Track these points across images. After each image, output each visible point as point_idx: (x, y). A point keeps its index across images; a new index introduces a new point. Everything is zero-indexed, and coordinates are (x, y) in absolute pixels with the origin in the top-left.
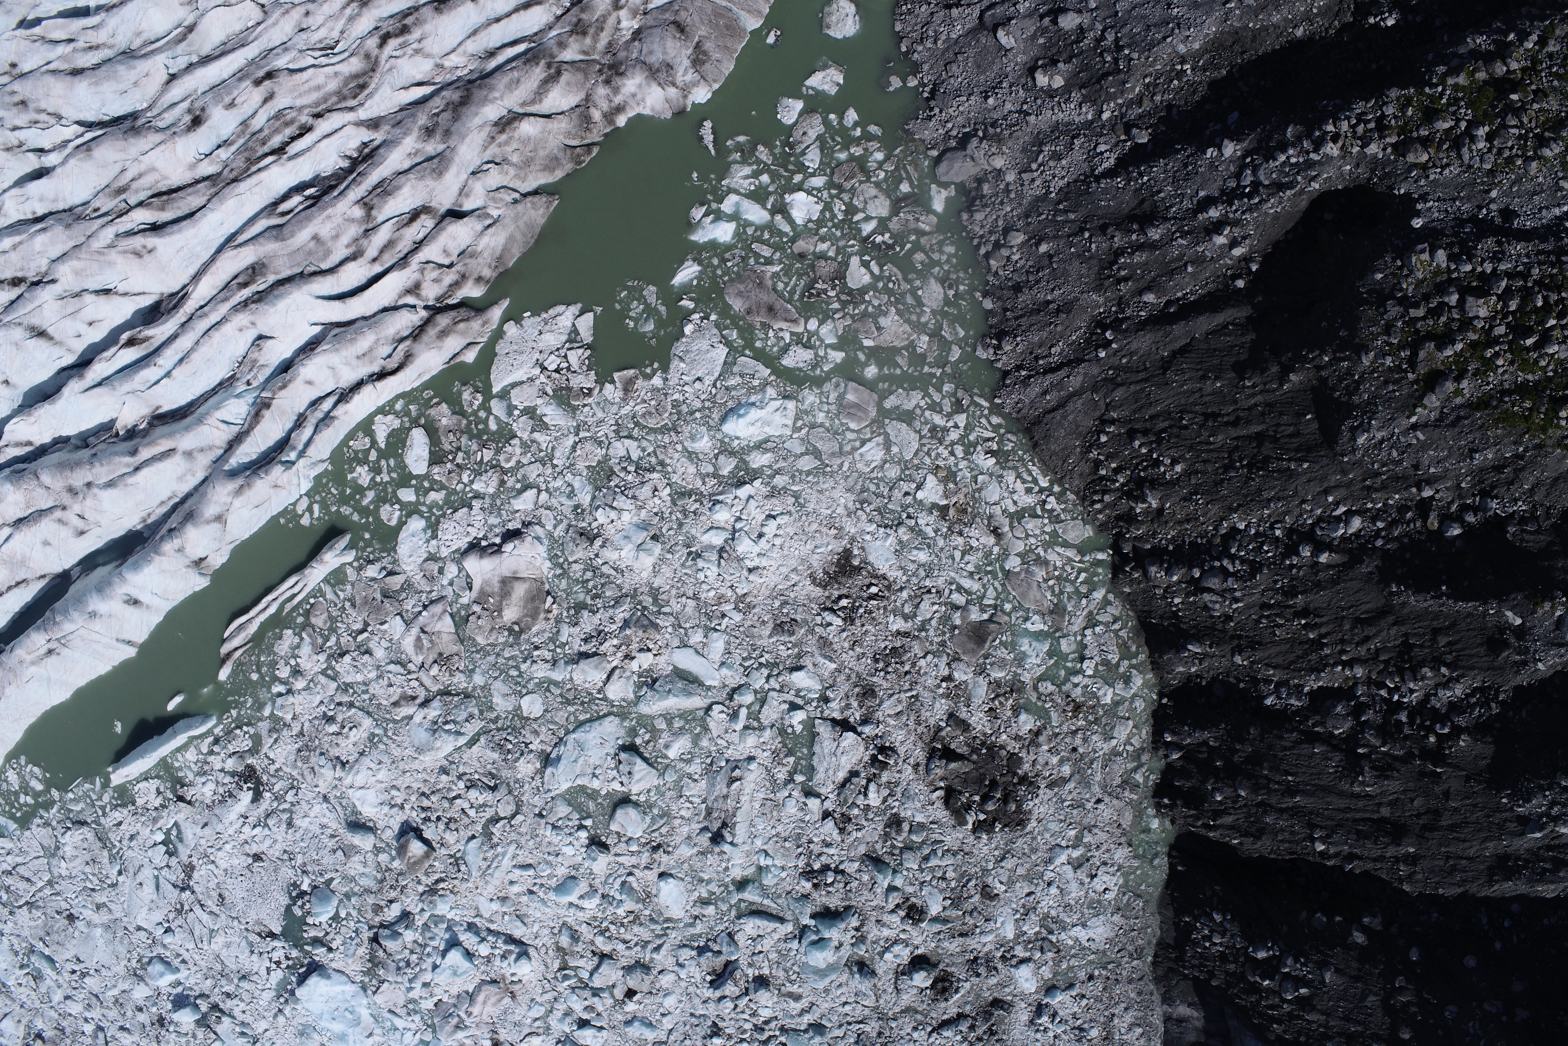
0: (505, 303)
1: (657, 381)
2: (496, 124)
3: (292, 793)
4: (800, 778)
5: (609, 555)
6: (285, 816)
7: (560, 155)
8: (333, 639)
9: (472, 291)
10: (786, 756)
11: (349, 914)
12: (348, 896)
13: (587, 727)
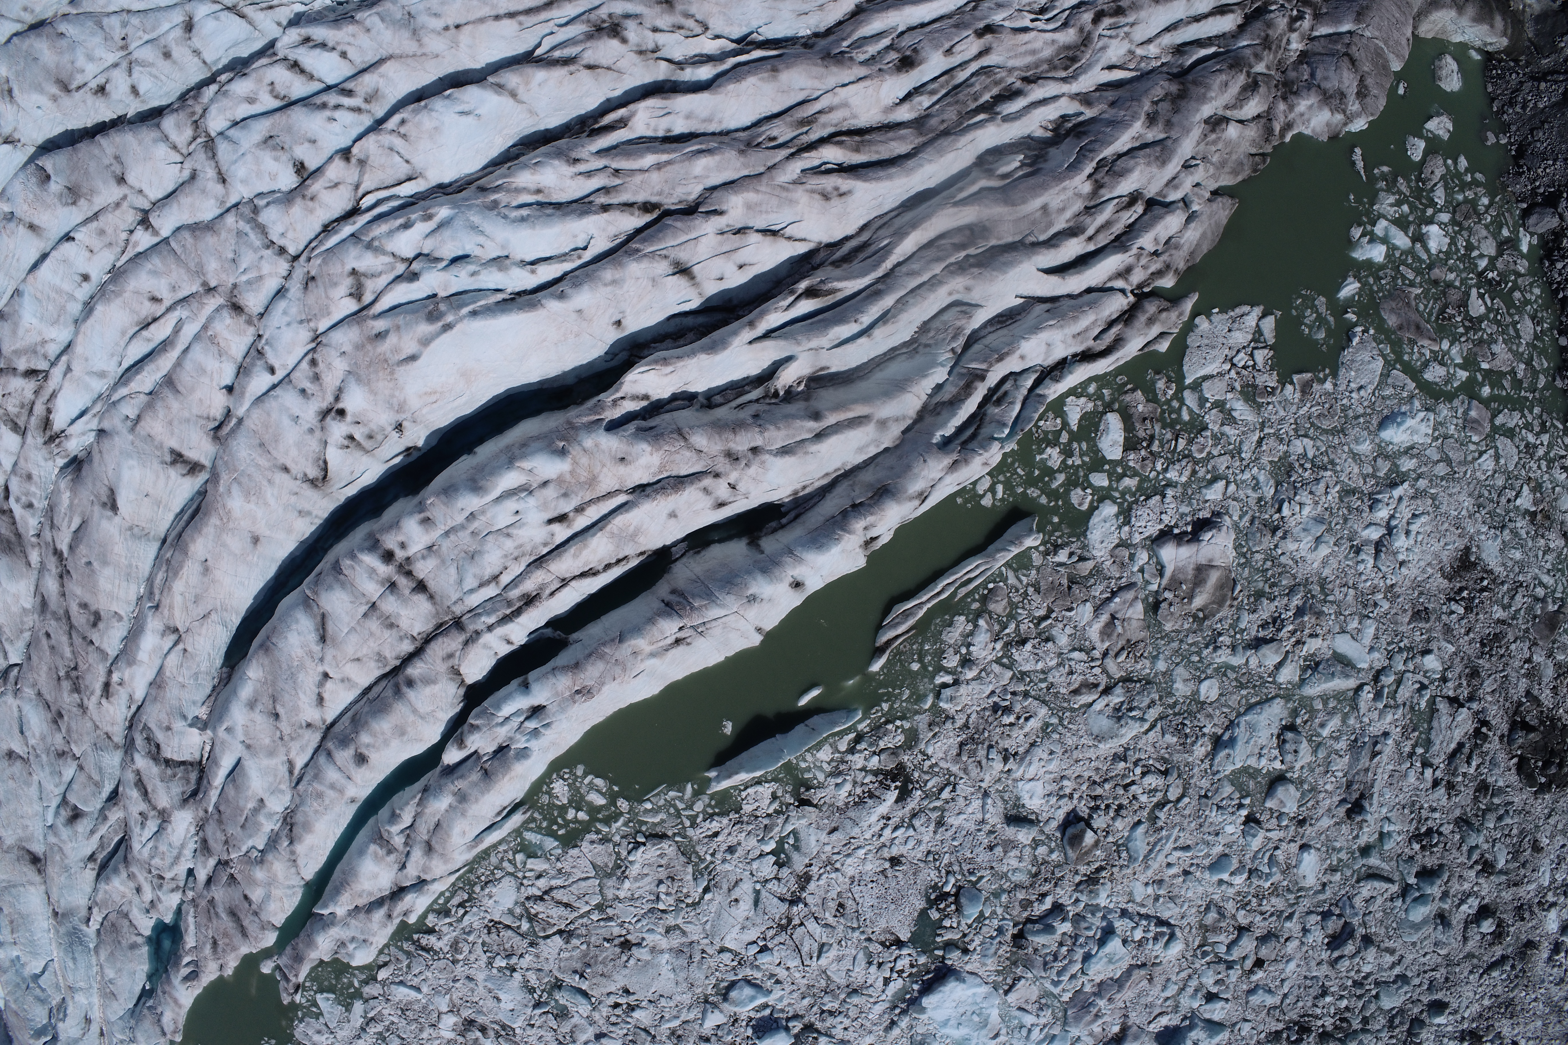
0: (1195, 297)
1: (1328, 386)
2: (1206, 122)
3: (948, 789)
4: (1420, 751)
5: (1290, 546)
6: (934, 815)
7: (1245, 161)
8: (1012, 626)
9: (1168, 282)
10: (1414, 730)
11: (994, 913)
12: (996, 895)
13: (1258, 709)
